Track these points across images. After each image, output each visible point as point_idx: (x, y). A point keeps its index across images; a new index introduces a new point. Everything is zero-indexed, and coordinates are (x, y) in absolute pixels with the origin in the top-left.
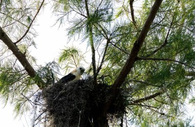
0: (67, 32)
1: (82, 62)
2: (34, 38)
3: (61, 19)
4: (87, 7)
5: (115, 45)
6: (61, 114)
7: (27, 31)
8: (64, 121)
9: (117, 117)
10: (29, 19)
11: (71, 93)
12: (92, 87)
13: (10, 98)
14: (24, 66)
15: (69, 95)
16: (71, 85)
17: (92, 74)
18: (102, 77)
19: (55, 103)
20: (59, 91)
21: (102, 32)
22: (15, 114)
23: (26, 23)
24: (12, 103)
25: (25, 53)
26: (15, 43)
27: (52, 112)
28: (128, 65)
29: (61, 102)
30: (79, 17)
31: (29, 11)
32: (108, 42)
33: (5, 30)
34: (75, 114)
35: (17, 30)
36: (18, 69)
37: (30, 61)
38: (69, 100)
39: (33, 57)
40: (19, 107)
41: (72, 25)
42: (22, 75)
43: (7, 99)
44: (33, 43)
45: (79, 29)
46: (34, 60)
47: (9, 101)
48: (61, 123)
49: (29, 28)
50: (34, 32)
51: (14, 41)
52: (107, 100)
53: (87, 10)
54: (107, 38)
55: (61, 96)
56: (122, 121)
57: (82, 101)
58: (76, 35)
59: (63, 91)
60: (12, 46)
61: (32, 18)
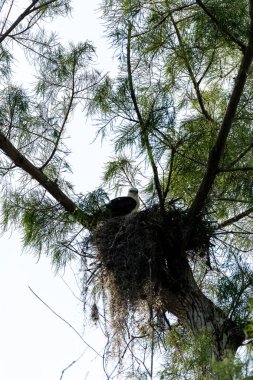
0: (113, 147)
2: (66, 158)
3: (103, 129)
4: (136, 109)
5: (183, 156)
6: (123, 269)
7: (55, 150)
8: (129, 278)
10: (56, 132)
11: (133, 234)
13: (44, 245)
14: (58, 199)
15: (130, 237)
16: (130, 221)
17: (157, 200)
18: (172, 202)
19: (112, 251)
20: (114, 233)
23: (52, 139)
24: (47, 252)
25: (56, 180)
26: (41, 169)
27: (110, 267)
29: (120, 250)
32: (174, 152)
33: (23, 151)
34: (143, 264)
35: (40, 150)
36: (49, 202)
37: (64, 190)
38: (131, 246)
39: (67, 183)
40: (57, 255)
41: (120, 135)
42: (57, 210)
43: (40, 249)
44: (67, 165)
45: (130, 141)
46: (70, 187)
47: (43, 251)
48: (125, 283)
49: (56, 144)
50: (64, 150)
51: (38, 164)
52: (184, 235)
53: (138, 112)
54: (171, 147)
55: (119, 240)
56: (208, 258)
57: (151, 245)
59: (120, 233)
60: (35, 173)
61: (59, 130)
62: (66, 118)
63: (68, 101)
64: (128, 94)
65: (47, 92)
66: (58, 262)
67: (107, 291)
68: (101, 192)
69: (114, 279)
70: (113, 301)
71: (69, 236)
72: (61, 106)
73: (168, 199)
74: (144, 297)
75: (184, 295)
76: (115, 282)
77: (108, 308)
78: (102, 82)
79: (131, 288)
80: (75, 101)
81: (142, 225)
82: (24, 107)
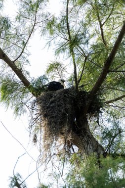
0: (54, 53)
1: (64, 73)
2: (28, 57)
3: (49, 43)
4: (69, 33)
5: (91, 61)
6: (53, 117)
7: (22, 52)
8: (55, 122)
9: (95, 116)
10: (24, 42)
11: (60, 100)
12: (75, 94)
13: (11, 104)
14: (21, 79)
15: (58, 101)
16: (59, 93)
17: (74, 84)
18: (82, 86)
19: (48, 108)
20: (50, 99)
21: (82, 52)
22: (15, 115)
23: (21, 46)
24: (12, 107)
25: (21, 69)
26: (13, 62)
27: (46, 116)
28: (102, 76)
29: (52, 108)
30: (63, 40)
31: (23, 36)
32: (86, 58)
33: (5, 52)
34: (64, 116)
36: (16, 81)
37: (25, 74)
38: (58, 106)
39: (27, 71)
40: (17, 110)
41: (58, 47)
42: (19, 85)
43: (8, 105)
44: (28, 61)
45: (63, 50)
46: (28, 74)
47: (10, 106)
48: (53, 124)
49: (23, 49)
50: (27, 53)
51: (12, 59)
52: (87, 104)
53: (69, 35)
54: (85, 56)
55: (52, 102)
56: (98, 119)
57: (69, 106)
58: (61, 54)
59: (53, 99)
60: (11, 64)
61: (25, 41)
62: (30, 36)
63: (32, 27)
64: (65, 25)
65: (21, 20)
66: (17, 113)
67: (43, 129)
68: (44, 77)
69: (47, 122)
70: (46, 134)
71: (24, 100)
72: (27, 30)
73: (80, 84)
74: (62, 134)
75: (83, 136)
76: (48, 124)
77: (42, 137)
78: (51, 19)
79: (56, 128)
80: (35, 27)
81: (65, 96)
82: (8, 27)
